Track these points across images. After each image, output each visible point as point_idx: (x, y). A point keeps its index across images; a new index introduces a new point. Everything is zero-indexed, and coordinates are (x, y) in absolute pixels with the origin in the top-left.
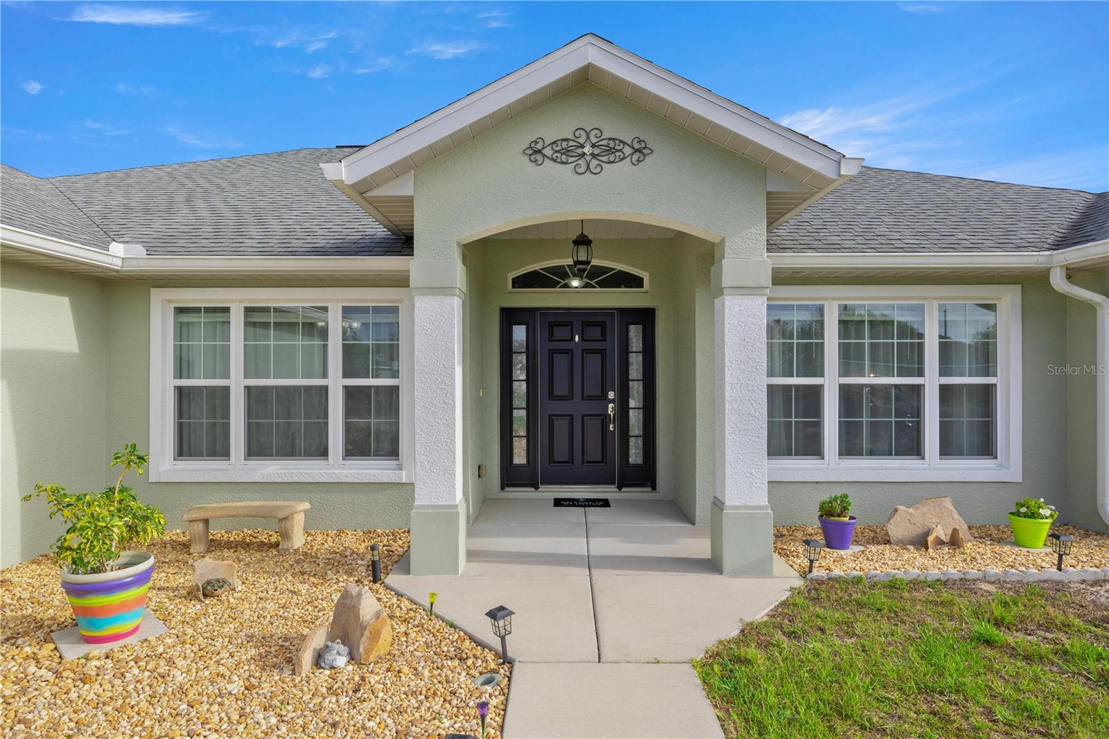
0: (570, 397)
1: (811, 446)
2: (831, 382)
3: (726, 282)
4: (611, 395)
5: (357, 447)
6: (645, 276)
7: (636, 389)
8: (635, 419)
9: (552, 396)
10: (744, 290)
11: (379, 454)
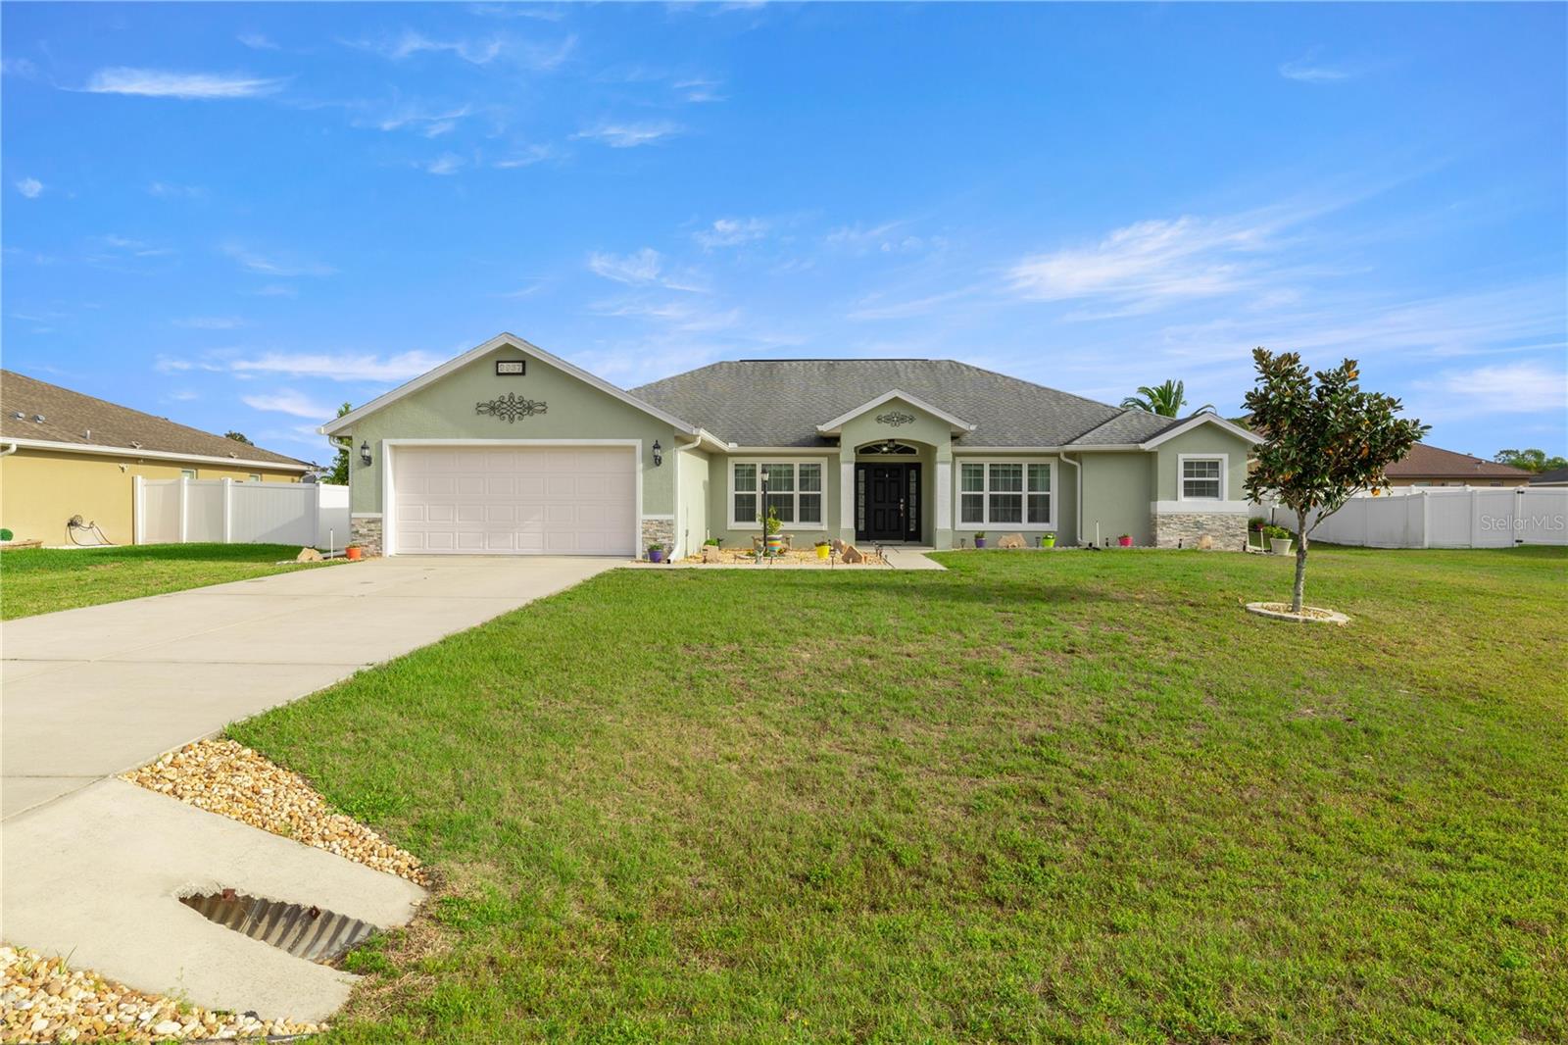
0: (884, 501)
1: (978, 518)
2: (986, 493)
3: (938, 459)
4: (902, 501)
5: (804, 518)
6: (917, 449)
7: (913, 499)
8: (913, 510)
9: (876, 501)
10: (943, 462)
11: (812, 520)
